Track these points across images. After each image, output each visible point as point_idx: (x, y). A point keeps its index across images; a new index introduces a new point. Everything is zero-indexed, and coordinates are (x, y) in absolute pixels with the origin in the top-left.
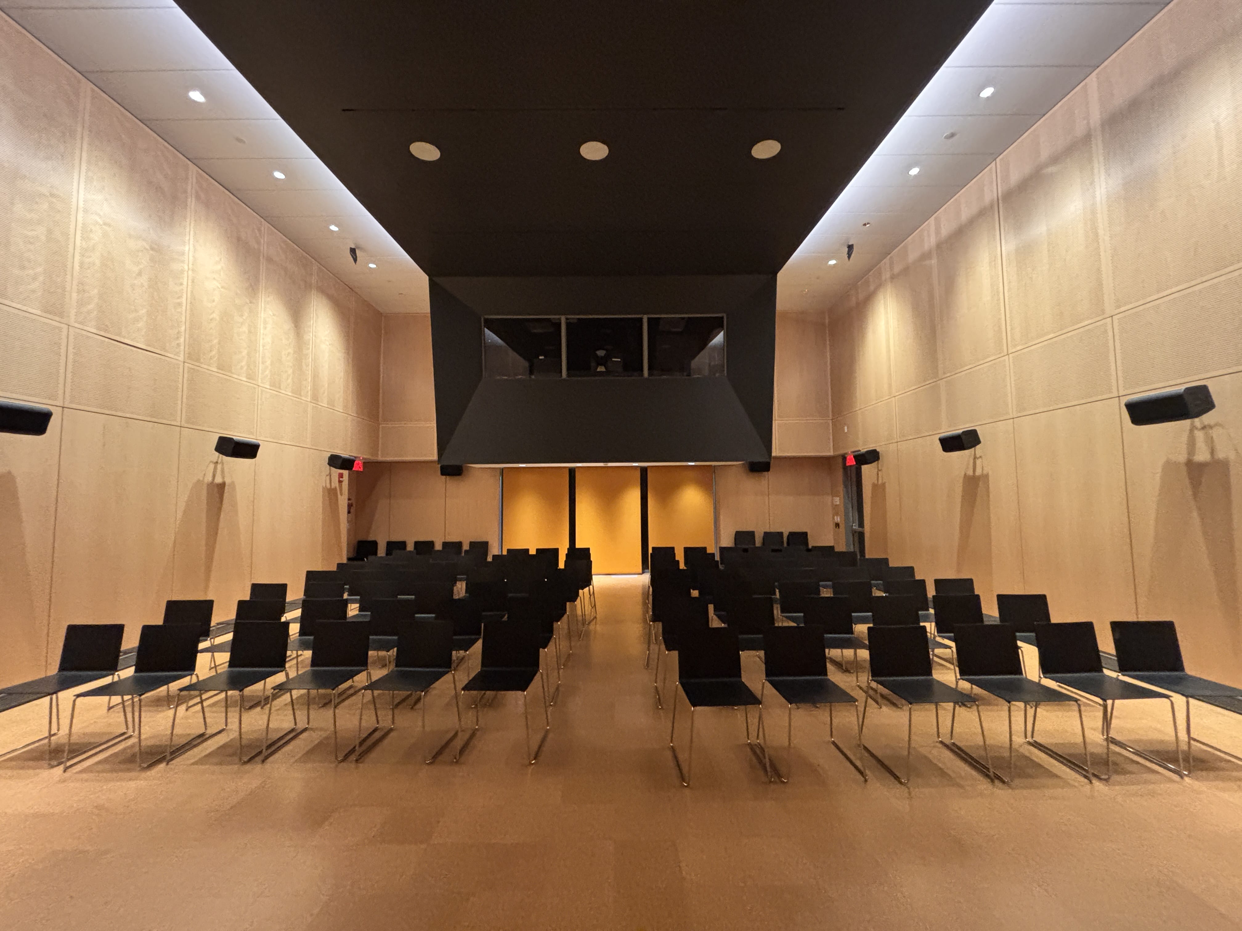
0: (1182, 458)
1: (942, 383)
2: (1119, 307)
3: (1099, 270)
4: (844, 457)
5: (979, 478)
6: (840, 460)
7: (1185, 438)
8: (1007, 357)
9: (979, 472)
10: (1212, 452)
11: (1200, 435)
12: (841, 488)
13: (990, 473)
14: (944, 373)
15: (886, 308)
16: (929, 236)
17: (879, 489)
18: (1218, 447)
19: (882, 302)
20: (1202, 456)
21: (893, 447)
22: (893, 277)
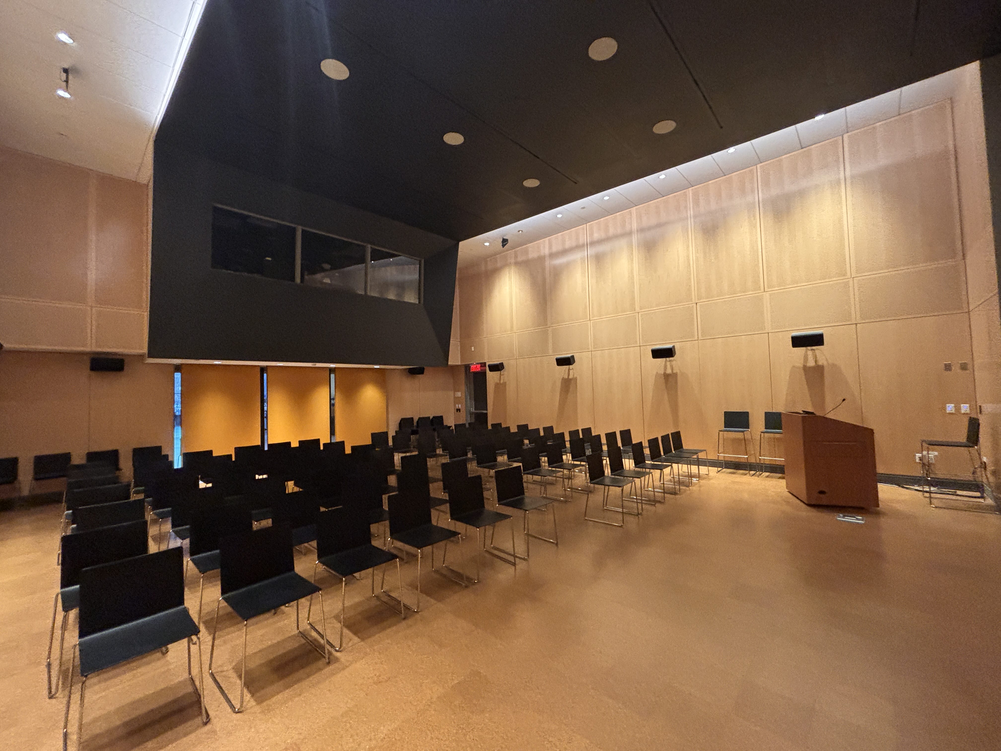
0: (662, 372)
1: (550, 330)
2: (641, 309)
3: (633, 292)
4: (467, 367)
5: (571, 379)
6: (463, 369)
7: (664, 363)
8: (589, 322)
9: (571, 377)
10: (672, 369)
11: (668, 363)
12: (463, 387)
13: (578, 378)
14: (552, 324)
15: (510, 278)
16: (544, 247)
17: (501, 387)
18: (674, 368)
19: (508, 275)
20: (669, 371)
21: (513, 362)
22: (517, 264)
